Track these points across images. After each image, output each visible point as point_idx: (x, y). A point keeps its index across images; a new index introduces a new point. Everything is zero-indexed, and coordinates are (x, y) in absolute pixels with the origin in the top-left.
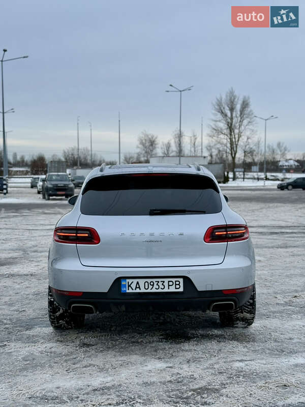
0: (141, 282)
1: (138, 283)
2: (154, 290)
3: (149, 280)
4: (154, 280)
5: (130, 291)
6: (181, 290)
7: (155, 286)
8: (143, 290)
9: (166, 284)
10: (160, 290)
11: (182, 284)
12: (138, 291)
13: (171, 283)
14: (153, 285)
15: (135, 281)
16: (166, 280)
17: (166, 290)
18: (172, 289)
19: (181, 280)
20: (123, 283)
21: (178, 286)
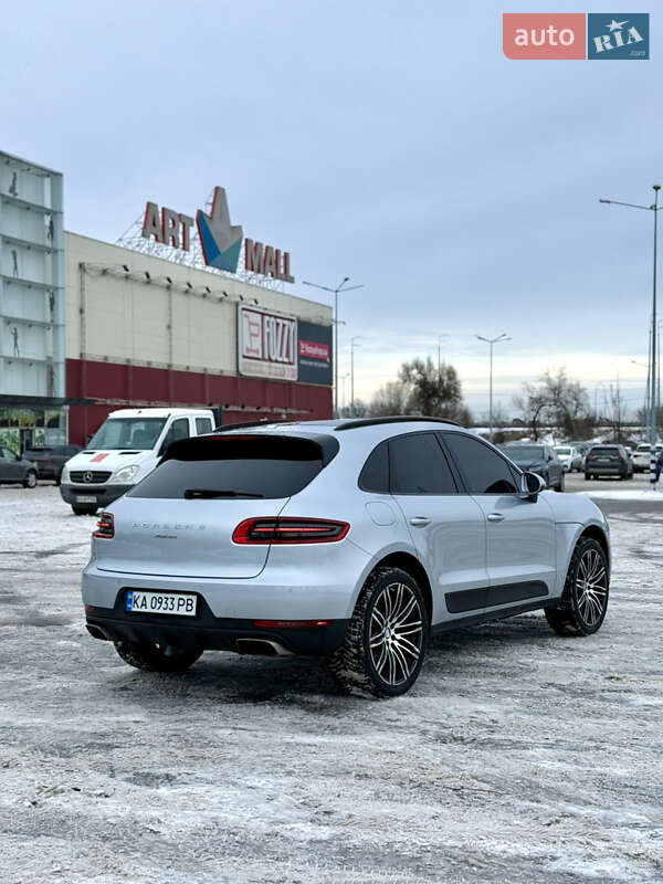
0: (149, 596)
1: (144, 598)
2: (161, 611)
3: (157, 595)
4: (163, 595)
5: (135, 609)
6: (193, 613)
7: (164, 605)
8: (149, 610)
9: (176, 602)
10: (168, 612)
11: (194, 605)
12: (143, 610)
13: (181, 602)
14: (161, 603)
15: (142, 594)
16: (177, 597)
17: (175, 612)
18: (182, 611)
19: (194, 598)
20: (130, 597)
21: (189, 608)
